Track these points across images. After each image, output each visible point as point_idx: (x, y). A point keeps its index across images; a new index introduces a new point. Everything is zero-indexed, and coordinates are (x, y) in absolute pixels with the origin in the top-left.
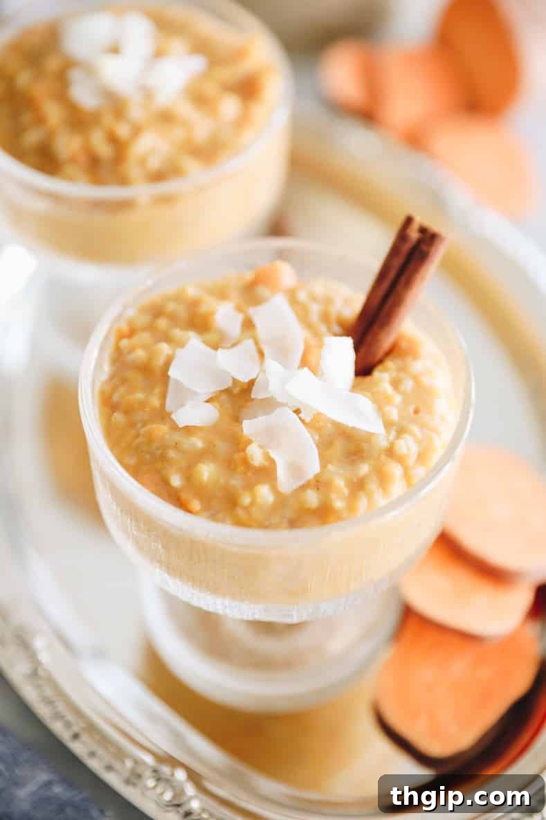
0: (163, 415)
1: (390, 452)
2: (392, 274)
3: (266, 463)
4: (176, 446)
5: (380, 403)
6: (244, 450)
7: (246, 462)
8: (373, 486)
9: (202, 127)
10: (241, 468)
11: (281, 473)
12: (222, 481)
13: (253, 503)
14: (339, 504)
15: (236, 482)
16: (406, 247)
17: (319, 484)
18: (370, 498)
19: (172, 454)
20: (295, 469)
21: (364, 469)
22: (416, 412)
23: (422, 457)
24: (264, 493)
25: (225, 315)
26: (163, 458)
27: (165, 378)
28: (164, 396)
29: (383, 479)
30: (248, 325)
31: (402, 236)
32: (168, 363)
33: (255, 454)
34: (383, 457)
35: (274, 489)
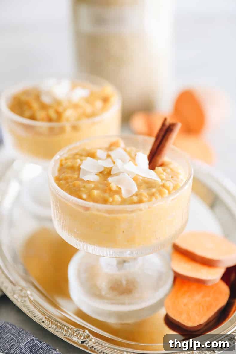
0: (78, 179)
1: (163, 186)
2: (160, 138)
3: (117, 189)
4: (84, 187)
5: (159, 174)
6: (109, 186)
7: (110, 190)
8: (157, 195)
9: (89, 109)
10: (108, 191)
11: (123, 192)
12: (102, 195)
13: (113, 201)
14: (145, 199)
15: (106, 195)
16: (165, 128)
17: (137, 195)
18: (156, 198)
19: (82, 189)
20: (128, 191)
21: (154, 190)
22: (172, 177)
23: (175, 188)
24: (117, 198)
25: (101, 153)
26: (80, 190)
27: (79, 169)
28: (79, 175)
29: (161, 193)
30: (109, 156)
31: (163, 125)
32: (80, 165)
33: (114, 187)
34: (160, 187)
35: (121, 197)
